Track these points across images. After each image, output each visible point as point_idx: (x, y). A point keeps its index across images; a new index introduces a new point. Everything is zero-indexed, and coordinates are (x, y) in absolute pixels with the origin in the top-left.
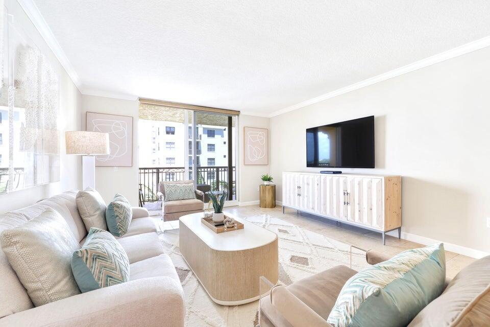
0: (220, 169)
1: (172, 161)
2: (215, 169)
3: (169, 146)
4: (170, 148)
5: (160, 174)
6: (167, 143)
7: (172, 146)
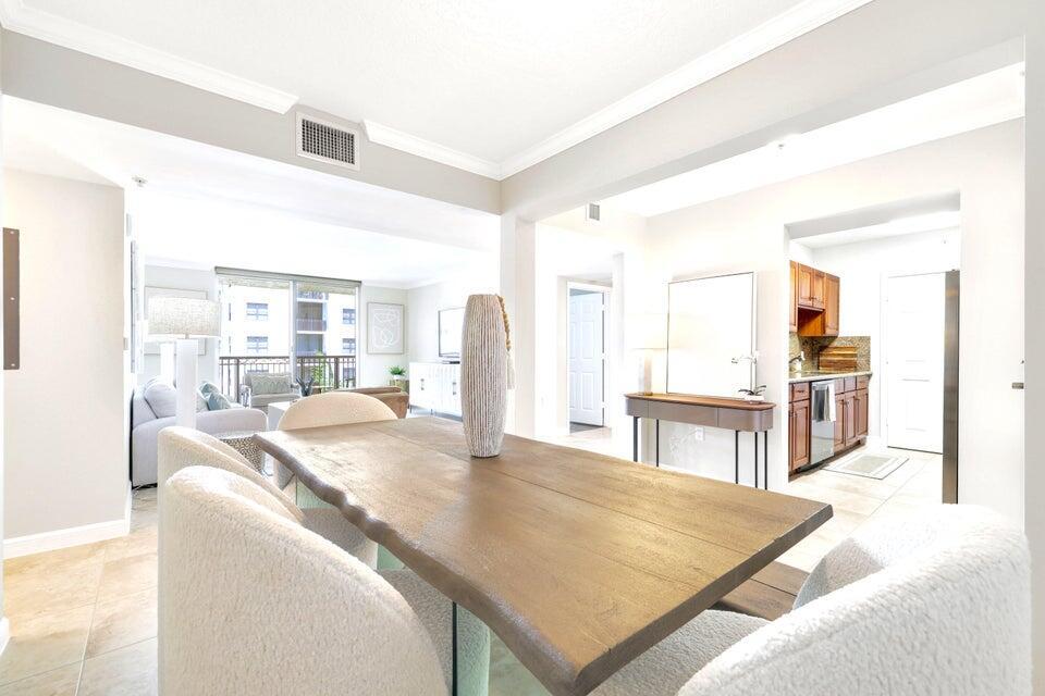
0: (341, 360)
1: (262, 344)
2: (333, 360)
3: (253, 311)
4: (257, 315)
5: (241, 367)
6: (248, 304)
7: (261, 311)
